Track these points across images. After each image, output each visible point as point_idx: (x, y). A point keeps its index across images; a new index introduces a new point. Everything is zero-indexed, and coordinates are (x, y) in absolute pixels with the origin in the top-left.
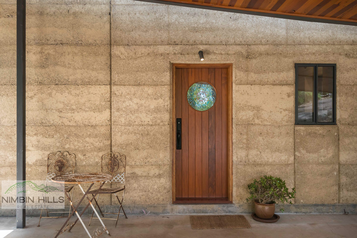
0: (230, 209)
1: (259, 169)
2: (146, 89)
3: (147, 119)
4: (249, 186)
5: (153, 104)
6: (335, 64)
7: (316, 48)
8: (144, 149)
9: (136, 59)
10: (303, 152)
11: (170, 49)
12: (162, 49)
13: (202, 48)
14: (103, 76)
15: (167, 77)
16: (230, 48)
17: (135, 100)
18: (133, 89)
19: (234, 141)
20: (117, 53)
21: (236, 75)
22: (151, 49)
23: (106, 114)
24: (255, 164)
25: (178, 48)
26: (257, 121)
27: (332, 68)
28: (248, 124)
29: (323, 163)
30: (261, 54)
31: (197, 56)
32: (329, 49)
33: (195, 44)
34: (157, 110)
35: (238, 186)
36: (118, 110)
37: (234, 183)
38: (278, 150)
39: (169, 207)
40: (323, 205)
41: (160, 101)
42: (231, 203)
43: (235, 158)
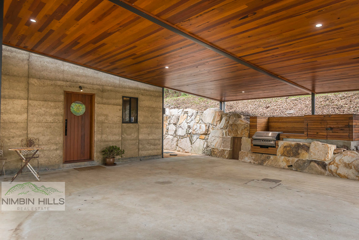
0: (93, 163)
1: (107, 143)
2: (50, 103)
3: (50, 119)
4: (103, 151)
5: (54, 112)
6: (138, 98)
7: (131, 90)
8: (48, 135)
9: (44, 87)
10: (125, 135)
11: (64, 83)
12: (59, 83)
13: (81, 85)
14: (23, 94)
15: (62, 97)
16: (94, 86)
17: (43, 109)
18: (42, 103)
19: (95, 130)
20: (33, 82)
21: (97, 99)
22: (53, 82)
23: (25, 116)
24: (105, 141)
25: (68, 83)
26: (106, 121)
27: (137, 99)
28: (102, 123)
29: (133, 140)
30: (108, 91)
31: (78, 89)
32: (136, 91)
33: (77, 82)
34: (56, 115)
35: (97, 152)
36: (32, 114)
37: (95, 151)
38: (115, 134)
39: (61, 165)
40: (133, 158)
41: (58, 110)
42: (93, 160)
43: (95, 139)
